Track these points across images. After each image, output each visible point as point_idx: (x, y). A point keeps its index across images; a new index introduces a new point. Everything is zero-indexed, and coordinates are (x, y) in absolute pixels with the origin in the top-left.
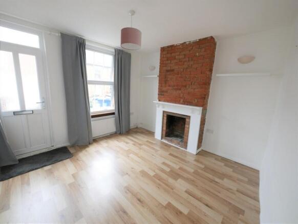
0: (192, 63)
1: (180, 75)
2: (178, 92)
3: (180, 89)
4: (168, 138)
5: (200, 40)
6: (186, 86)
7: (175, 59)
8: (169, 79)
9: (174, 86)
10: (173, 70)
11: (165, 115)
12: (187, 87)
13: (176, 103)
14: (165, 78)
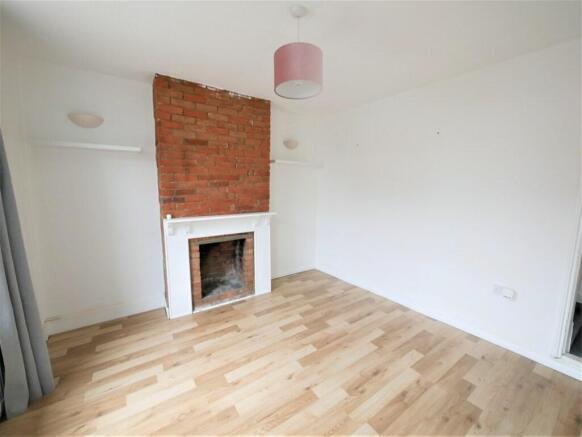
0: (245, 135)
1: (222, 156)
2: (222, 189)
3: (226, 184)
4: (209, 297)
5: (253, 99)
6: (237, 178)
7: (208, 118)
8: (195, 162)
9: (212, 178)
10: (204, 143)
11: (196, 248)
12: (241, 179)
13: (219, 214)
14: (184, 157)
